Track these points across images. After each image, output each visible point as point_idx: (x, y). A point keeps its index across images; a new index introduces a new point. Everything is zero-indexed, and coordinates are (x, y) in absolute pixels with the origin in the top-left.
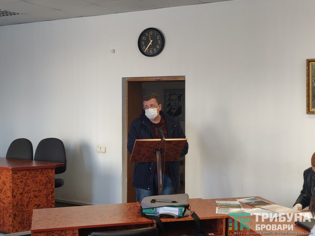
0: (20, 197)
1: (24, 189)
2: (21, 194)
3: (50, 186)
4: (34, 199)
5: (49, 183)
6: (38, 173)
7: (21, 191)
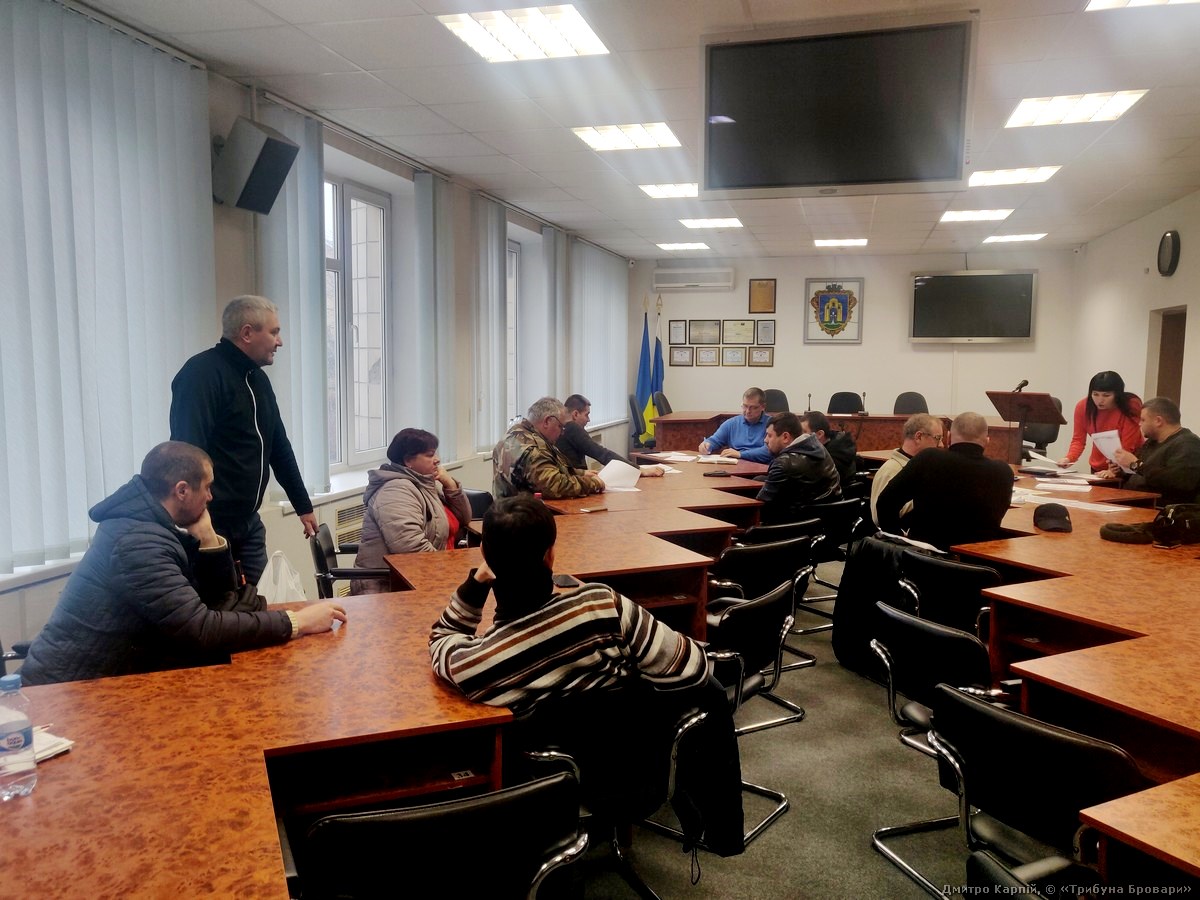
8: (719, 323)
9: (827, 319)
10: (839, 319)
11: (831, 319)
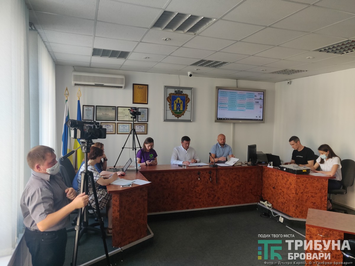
0: (301, 195)
1: (304, 190)
2: (302, 193)
3: (323, 191)
4: (311, 198)
5: (323, 189)
6: (315, 181)
7: (302, 191)
8: (116, 109)
9: (175, 109)
10: (181, 109)
11: (177, 109)
